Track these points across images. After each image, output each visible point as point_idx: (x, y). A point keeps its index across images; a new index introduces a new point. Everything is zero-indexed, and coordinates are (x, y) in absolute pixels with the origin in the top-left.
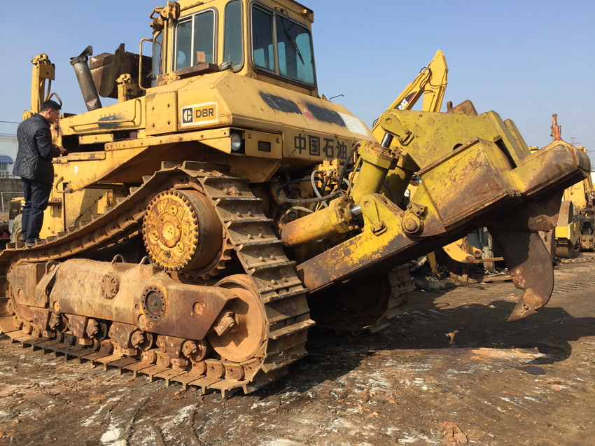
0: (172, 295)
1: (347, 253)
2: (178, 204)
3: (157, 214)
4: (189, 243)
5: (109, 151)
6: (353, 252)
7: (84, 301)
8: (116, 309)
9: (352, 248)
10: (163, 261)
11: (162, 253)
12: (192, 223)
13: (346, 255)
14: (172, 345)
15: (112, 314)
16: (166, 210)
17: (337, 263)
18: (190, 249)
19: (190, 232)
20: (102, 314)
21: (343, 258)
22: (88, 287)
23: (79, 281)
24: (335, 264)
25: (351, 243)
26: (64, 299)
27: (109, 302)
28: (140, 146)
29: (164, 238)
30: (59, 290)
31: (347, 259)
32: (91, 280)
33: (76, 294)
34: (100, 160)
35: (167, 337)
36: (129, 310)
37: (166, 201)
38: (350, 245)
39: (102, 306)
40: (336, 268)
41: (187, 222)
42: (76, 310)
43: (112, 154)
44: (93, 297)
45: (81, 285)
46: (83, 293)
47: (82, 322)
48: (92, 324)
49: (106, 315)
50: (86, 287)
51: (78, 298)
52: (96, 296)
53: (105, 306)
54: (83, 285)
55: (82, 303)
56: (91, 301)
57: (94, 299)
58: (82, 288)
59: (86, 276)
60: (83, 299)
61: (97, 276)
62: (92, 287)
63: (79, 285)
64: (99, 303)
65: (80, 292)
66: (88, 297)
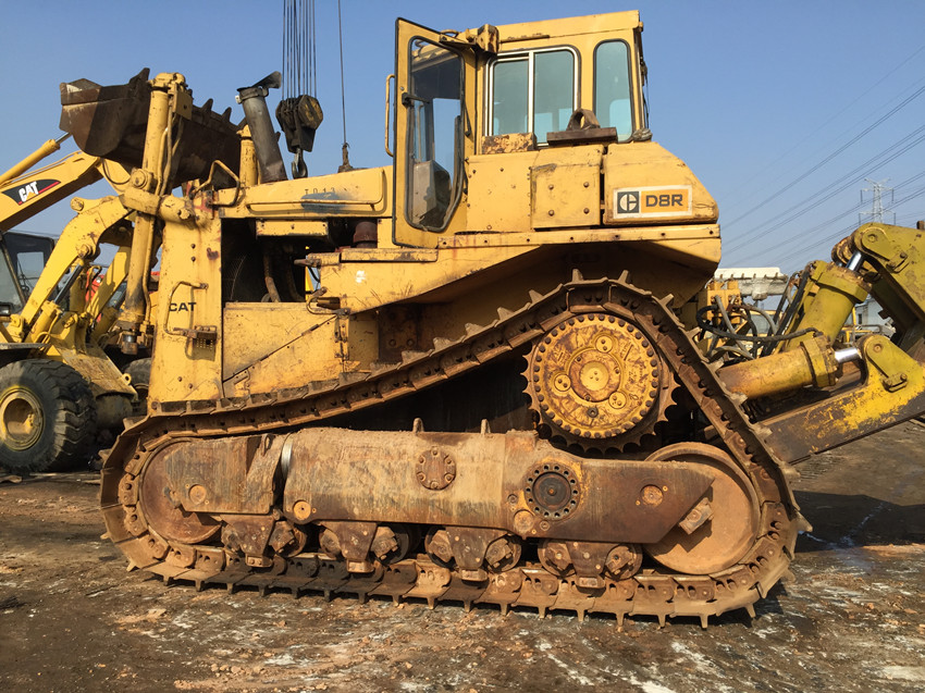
0: (594, 477)
1: (839, 414)
2: (617, 335)
3: (570, 349)
4: (640, 394)
5: (448, 248)
6: (849, 414)
7: (377, 496)
9: (847, 408)
10: (582, 424)
11: (578, 410)
12: (647, 364)
13: (836, 417)
14: (587, 556)
15: (450, 515)
16: (590, 344)
17: (821, 429)
18: (640, 404)
19: (643, 378)
20: (424, 515)
21: (831, 422)
22: (377, 472)
23: (352, 464)
24: (817, 431)
25: (846, 401)
26: (324, 495)
27: (441, 495)
28: (525, 243)
29: (584, 387)
30: (307, 481)
31: (838, 423)
32: (380, 462)
33: (352, 485)
35: (576, 544)
36: (492, 506)
37: (591, 330)
38: (845, 404)
39: (425, 502)
40: (819, 436)
41: (637, 362)
42: (356, 511)
43: (455, 255)
44: (399, 489)
45: (360, 469)
46: (370, 482)
47: (365, 533)
48: (385, 535)
49: (435, 517)
50: (374, 472)
51: (358, 491)
52: (404, 487)
53: (433, 501)
54: (364, 470)
55: (372, 499)
56: (395, 494)
57: (403, 492)
58: (365, 476)
59: (365, 455)
60: (374, 492)
61: (394, 453)
62: (389, 472)
63: (354, 471)
64: (416, 497)
65: (361, 482)
66: (384, 488)
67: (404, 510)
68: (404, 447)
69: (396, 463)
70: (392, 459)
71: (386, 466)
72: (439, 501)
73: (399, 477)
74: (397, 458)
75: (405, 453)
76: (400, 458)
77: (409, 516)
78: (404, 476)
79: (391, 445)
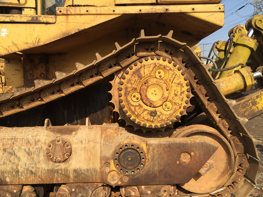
0: (153, 149)
1: (254, 103)
2: (168, 68)
3: (140, 77)
4: (180, 102)
5: (63, 15)
6: (259, 103)
7: (21, 169)
8: (75, 171)
9: (258, 100)
10: (148, 120)
11: (145, 113)
12: (184, 85)
13: (253, 105)
14: (149, 192)
15: (69, 177)
16: (152, 74)
17: (246, 110)
18: (180, 108)
19: (182, 93)
20: (52, 179)
21: (251, 107)
22: (21, 154)
23: (5, 150)
24: (245, 112)
25: (257, 97)
27: (63, 166)
28: (112, 12)
29: (148, 99)
31: (254, 107)
32: (23, 148)
33: (4, 163)
34: (47, 23)
35: (143, 187)
36: (95, 170)
37: (152, 66)
38: (257, 98)
39: (52, 171)
40: (246, 114)
41: (179, 84)
42: (8, 180)
43: (67, 20)
44: (36, 164)
45: (10, 153)
46: (16, 161)
47: (15, 191)
48: (28, 191)
49: (59, 179)
50: (19, 154)
51: (9, 167)
52: (39, 162)
53: (57, 170)
54: (13, 154)
55: (18, 172)
56: (33, 168)
57: (38, 166)
58: (13, 157)
59: (13, 143)
60: (19, 167)
61: (32, 141)
62: (29, 153)
63: (6, 154)
64: (46, 169)
65: (10, 161)
66: (26, 164)
67: (39, 177)
68: (38, 137)
69: (33, 148)
70: (31, 145)
71: (27, 150)
72: (61, 170)
73: (35, 157)
74: (34, 144)
75: (39, 141)
76: (36, 144)
77: (42, 179)
78: (38, 156)
79: (30, 137)
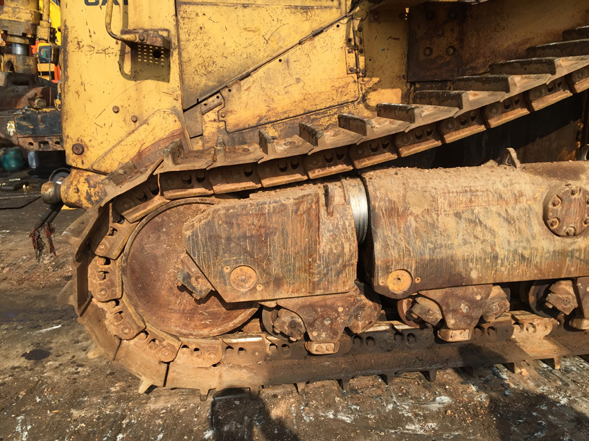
7: (502, 253)
22: (493, 222)
23: (458, 215)
26: (432, 260)
27: (581, 242)
30: (403, 244)
33: (465, 243)
39: (563, 254)
42: (474, 275)
44: (528, 241)
45: (470, 221)
46: (488, 237)
50: (489, 223)
51: (476, 250)
52: (534, 238)
53: (572, 252)
54: (475, 222)
55: (496, 258)
56: (525, 248)
57: (534, 244)
58: (479, 229)
59: (471, 201)
60: (497, 249)
61: (508, 195)
62: (509, 221)
63: (463, 224)
64: (552, 249)
65: (476, 237)
66: (509, 241)
68: (517, 187)
69: (514, 209)
70: (507, 203)
71: (504, 214)
72: (579, 250)
73: (523, 226)
74: (512, 201)
75: (521, 195)
76: (516, 201)
78: (529, 224)
79: (499, 186)
